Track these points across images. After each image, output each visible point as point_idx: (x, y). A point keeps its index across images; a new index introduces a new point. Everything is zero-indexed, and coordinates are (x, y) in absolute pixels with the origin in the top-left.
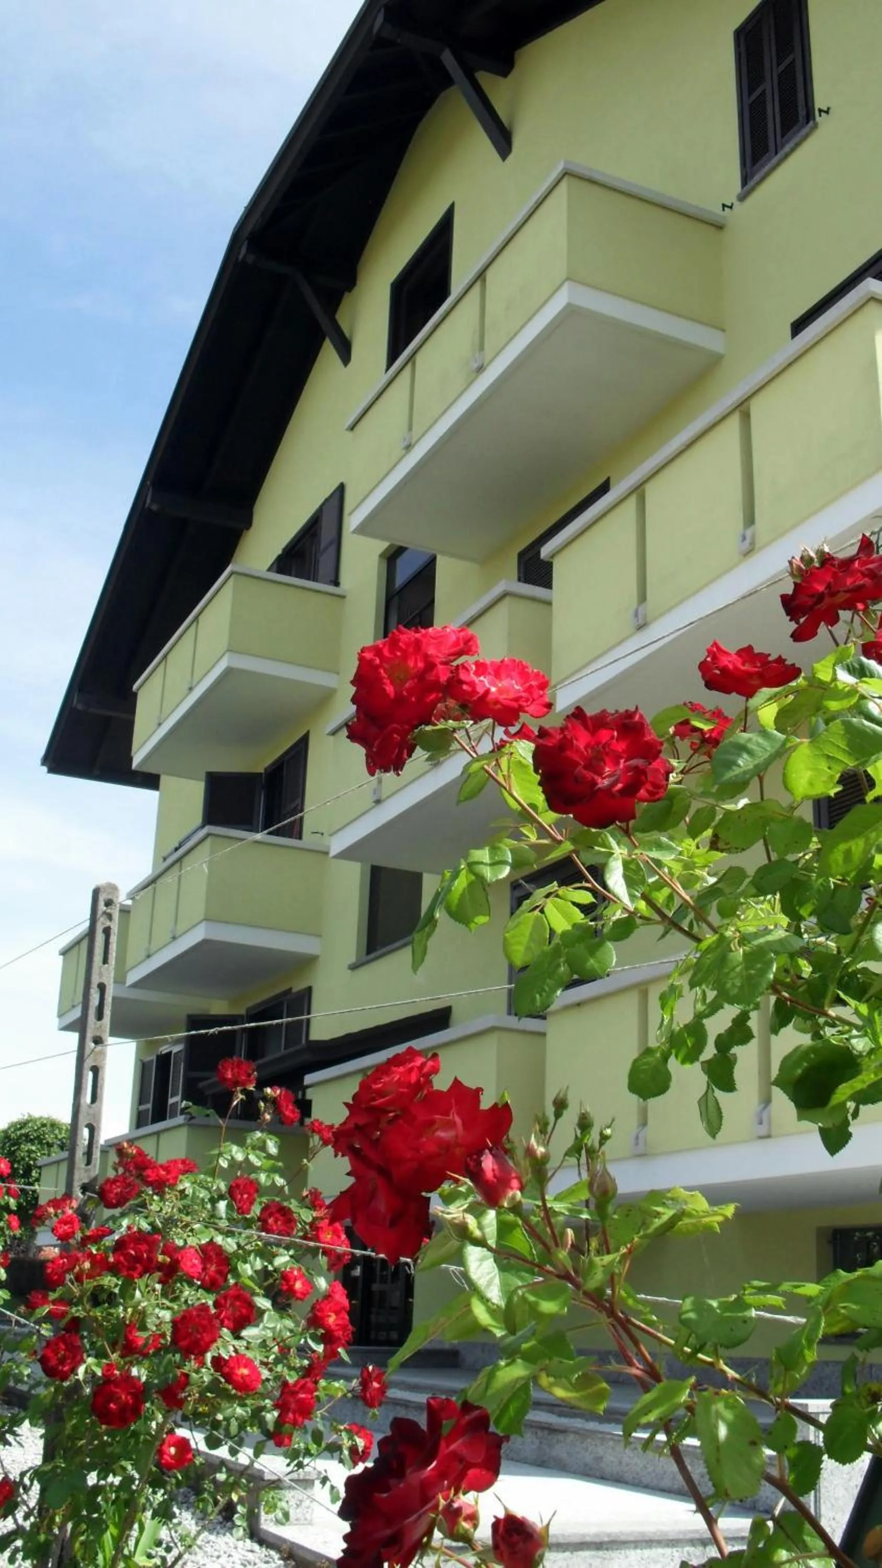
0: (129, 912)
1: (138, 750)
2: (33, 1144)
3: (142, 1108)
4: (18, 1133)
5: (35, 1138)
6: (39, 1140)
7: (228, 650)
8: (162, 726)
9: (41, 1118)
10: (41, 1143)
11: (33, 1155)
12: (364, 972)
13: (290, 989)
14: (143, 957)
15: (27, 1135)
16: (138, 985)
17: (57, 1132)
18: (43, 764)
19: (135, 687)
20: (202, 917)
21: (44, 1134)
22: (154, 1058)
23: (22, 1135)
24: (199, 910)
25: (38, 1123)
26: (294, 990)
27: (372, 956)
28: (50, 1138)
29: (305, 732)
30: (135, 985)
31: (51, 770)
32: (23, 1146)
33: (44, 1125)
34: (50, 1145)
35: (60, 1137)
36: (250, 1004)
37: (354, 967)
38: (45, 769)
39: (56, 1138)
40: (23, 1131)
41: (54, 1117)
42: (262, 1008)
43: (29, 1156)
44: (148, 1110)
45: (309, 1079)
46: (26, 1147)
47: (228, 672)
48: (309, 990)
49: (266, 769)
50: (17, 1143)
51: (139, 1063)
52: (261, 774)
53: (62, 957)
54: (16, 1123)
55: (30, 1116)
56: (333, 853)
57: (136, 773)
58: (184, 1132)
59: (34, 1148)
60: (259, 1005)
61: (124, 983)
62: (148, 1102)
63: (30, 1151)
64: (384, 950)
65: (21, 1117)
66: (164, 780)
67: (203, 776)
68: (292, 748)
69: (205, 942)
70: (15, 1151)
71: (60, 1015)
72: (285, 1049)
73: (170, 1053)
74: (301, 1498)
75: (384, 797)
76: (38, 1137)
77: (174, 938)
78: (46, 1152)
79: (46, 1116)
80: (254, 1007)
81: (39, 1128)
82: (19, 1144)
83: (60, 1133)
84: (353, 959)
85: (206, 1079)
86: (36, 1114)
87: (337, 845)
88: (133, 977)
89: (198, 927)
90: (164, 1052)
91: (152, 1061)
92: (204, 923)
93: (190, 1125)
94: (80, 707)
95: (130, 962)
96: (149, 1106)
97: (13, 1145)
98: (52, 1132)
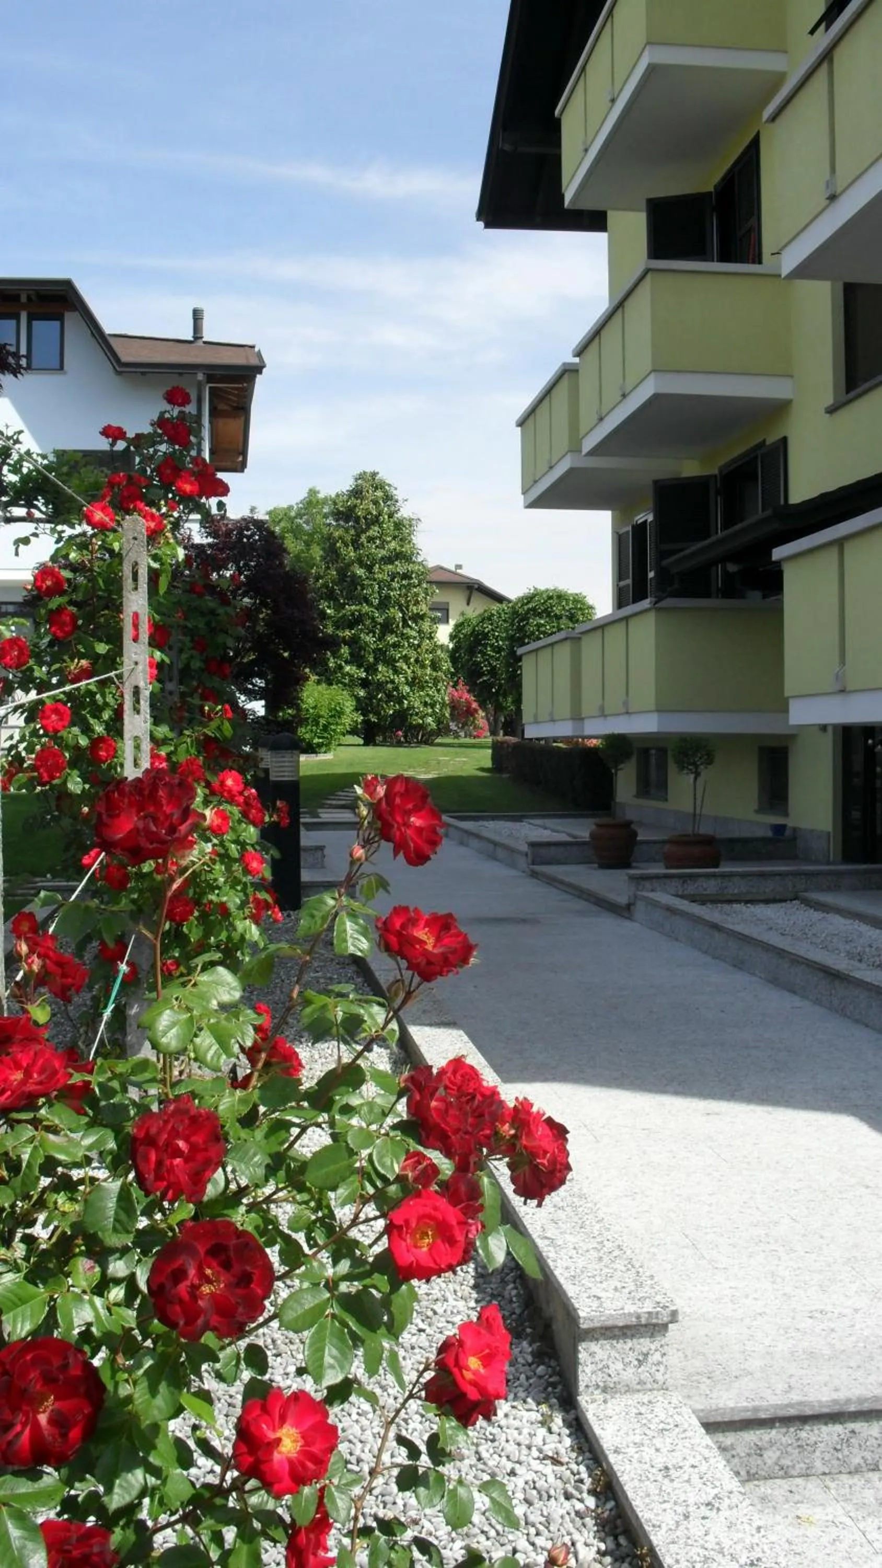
0: (577, 371)
1: (568, 186)
2: (541, 618)
3: (622, 583)
4: (526, 608)
5: (543, 611)
6: (547, 613)
7: (648, 43)
8: (590, 151)
9: (547, 590)
10: (549, 615)
11: (543, 629)
12: (844, 415)
13: (764, 441)
14: (595, 422)
15: (534, 609)
16: (598, 450)
17: (564, 603)
18: (479, 218)
19: (557, 112)
20: (650, 369)
21: (552, 607)
22: (630, 528)
23: (529, 609)
24: (646, 363)
25: (544, 596)
26: (768, 443)
27: (852, 394)
28: (557, 610)
29: (754, 134)
30: (592, 453)
31: (488, 226)
32: (531, 620)
33: (550, 598)
34: (558, 617)
35: (567, 608)
36: (722, 461)
37: (832, 410)
38: (481, 224)
39: (564, 609)
40: (530, 606)
41: (561, 588)
42: (735, 465)
43: (538, 630)
44: (628, 585)
45: (778, 553)
46: (534, 621)
47: (652, 70)
48: (784, 440)
49: (715, 187)
50: (525, 618)
51: (615, 535)
52: (711, 193)
53: (519, 429)
54: (523, 598)
55: (536, 589)
56: (785, 272)
57: (569, 211)
58: (651, 618)
59: (542, 622)
60: (734, 461)
61: (581, 451)
62: (628, 578)
63: (539, 626)
64: (867, 385)
65: (528, 591)
66: (613, 217)
67: (644, 205)
68: (744, 154)
69: (656, 397)
70: (524, 626)
71: (524, 493)
72: (763, 510)
73: (646, 521)
74: (645, 1350)
75: (839, 190)
76: (546, 609)
77: (624, 396)
78: (555, 624)
79: (551, 587)
80: (727, 465)
81: (545, 602)
82: (528, 619)
83: (567, 604)
84: (829, 400)
85: (682, 550)
86: (542, 587)
87: (790, 261)
88: (589, 444)
89: (648, 378)
90: (639, 522)
91: (627, 532)
92: (652, 376)
93: (659, 610)
94: (507, 147)
95: (583, 429)
96: (629, 581)
97: (522, 620)
98: (559, 604)
